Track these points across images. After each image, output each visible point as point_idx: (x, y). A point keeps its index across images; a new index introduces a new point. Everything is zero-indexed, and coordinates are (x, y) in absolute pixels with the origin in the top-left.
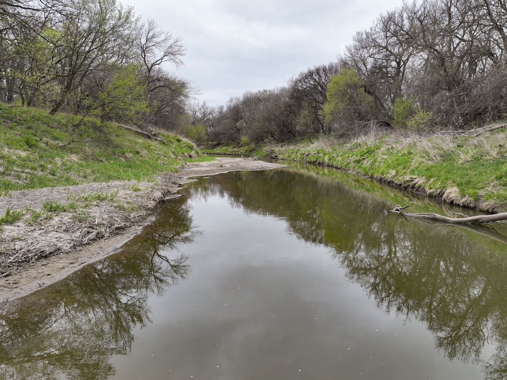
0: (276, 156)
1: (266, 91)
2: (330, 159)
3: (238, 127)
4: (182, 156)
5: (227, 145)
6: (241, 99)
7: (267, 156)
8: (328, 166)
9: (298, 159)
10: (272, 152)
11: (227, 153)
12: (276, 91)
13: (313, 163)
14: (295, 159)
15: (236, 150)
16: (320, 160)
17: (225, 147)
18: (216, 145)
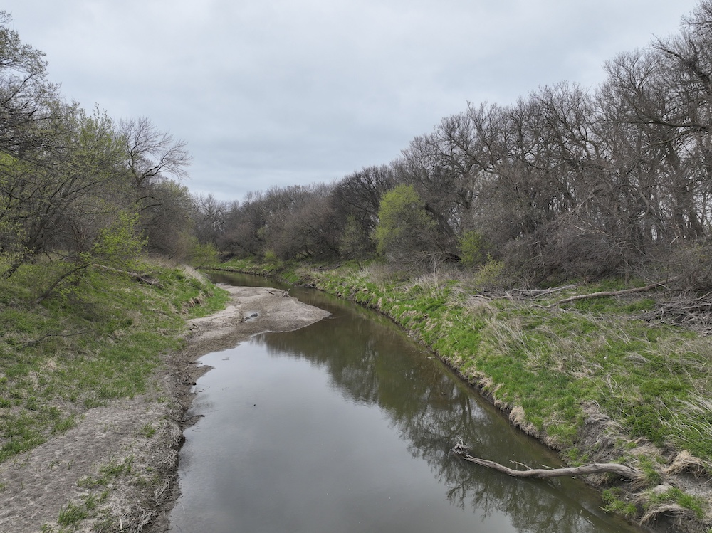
0: (313, 285)
1: (298, 187)
2: (385, 305)
3: (259, 236)
4: (187, 306)
5: (244, 257)
6: (264, 195)
7: (302, 283)
8: (383, 313)
9: (343, 294)
10: (308, 278)
11: (244, 270)
12: (311, 188)
13: (364, 305)
14: (339, 294)
15: (258, 267)
16: (373, 303)
17: (241, 260)
18: (227, 256)
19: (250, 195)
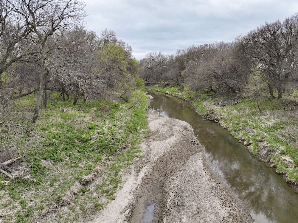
0: (217, 120)
1: (206, 45)
3: (182, 76)
10: (212, 112)
12: (215, 45)
15: (181, 94)
17: (173, 88)
18: (166, 85)
19: (179, 52)
